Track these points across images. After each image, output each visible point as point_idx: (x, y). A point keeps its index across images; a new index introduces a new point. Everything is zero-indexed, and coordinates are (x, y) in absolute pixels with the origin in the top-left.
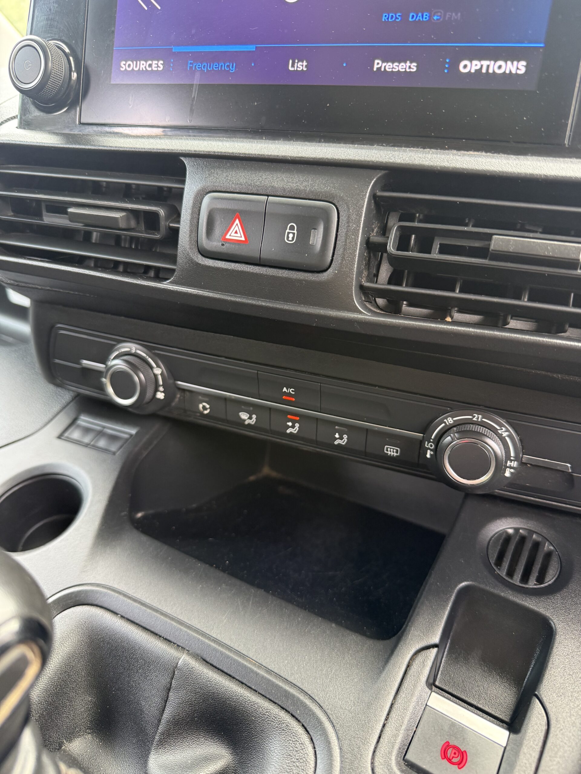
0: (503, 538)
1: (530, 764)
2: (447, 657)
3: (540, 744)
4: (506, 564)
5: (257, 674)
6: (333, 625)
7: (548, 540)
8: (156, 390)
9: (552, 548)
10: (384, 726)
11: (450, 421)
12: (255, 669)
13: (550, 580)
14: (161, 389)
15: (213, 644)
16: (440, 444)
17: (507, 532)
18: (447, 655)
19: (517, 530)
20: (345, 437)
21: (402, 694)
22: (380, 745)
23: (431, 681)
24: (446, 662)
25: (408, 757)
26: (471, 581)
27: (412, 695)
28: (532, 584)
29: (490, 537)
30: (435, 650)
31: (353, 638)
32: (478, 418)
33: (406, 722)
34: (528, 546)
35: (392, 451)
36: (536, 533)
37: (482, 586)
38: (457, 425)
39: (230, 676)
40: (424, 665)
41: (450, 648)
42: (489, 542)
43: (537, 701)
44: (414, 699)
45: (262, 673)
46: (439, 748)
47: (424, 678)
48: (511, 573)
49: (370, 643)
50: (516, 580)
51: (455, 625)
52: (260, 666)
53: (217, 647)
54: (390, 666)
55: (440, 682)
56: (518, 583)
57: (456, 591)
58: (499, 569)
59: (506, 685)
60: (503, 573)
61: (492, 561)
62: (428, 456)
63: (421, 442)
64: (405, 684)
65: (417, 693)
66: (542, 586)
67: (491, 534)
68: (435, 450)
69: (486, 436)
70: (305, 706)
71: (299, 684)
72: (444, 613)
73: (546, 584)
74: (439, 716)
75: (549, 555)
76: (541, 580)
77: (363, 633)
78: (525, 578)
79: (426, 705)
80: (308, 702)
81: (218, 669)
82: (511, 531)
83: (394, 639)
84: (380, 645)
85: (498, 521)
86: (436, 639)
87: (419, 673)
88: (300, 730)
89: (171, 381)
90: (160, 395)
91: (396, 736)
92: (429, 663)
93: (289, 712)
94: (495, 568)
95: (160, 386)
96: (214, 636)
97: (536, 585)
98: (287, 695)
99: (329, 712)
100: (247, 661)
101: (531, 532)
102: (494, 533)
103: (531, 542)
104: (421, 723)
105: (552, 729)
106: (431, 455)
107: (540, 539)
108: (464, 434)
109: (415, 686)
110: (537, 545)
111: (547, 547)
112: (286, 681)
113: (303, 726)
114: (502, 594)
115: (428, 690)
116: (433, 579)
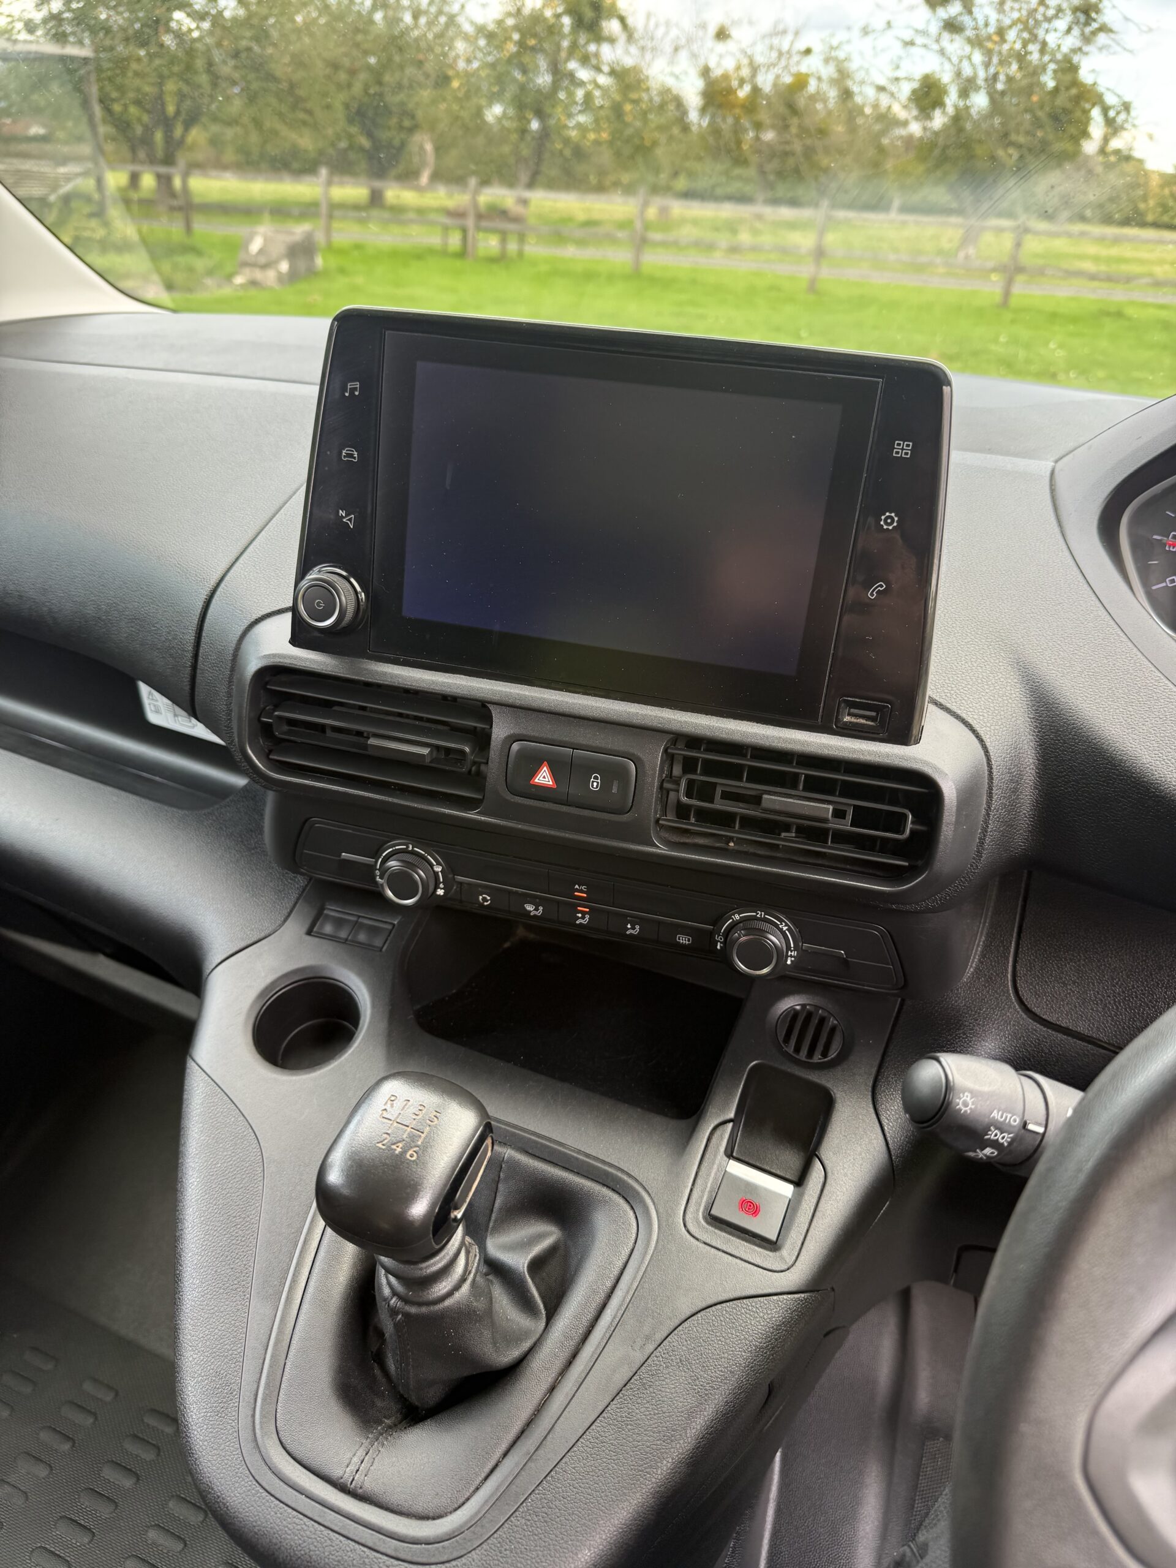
0: (791, 1015)
1: (810, 1208)
2: (742, 1131)
3: (818, 1192)
4: (793, 1042)
5: (577, 1159)
6: (639, 1110)
7: (833, 1015)
8: (436, 887)
9: (835, 1022)
10: (691, 1190)
11: (737, 917)
12: (575, 1155)
13: (832, 1055)
14: (442, 886)
15: (533, 1138)
16: (729, 938)
17: (795, 1009)
18: (743, 1128)
19: (803, 1006)
20: (637, 927)
21: (705, 1164)
22: (689, 1205)
23: (729, 1153)
24: (742, 1135)
25: (713, 1212)
26: (761, 1059)
27: (713, 1164)
28: (817, 1058)
29: (777, 1018)
30: (730, 1125)
31: (658, 1120)
32: (761, 915)
33: (709, 1185)
34: (815, 1021)
35: (683, 940)
36: (822, 1008)
37: (771, 1064)
38: (743, 920)
39: (553, 1163)
40: (722, 1138)
41: (744, 1124)
42: (777, 1022)
43: (817, 1159)
44: (715, 1166)
45: (581, 1157)
46: (737, 1204)
47: (722, 1149)
48: (797, 1050)
49: (673, 1123)
50: (803, 1055)
51: (749, 1101)
52: (579, 1152)
53: (537, 1139)
54: (693, 1140)
55: (737, 1153)
56: (804, 1059)
57: (748, 1070)
58: (786, 1046)
59: (795, 1150)
60: (790, 1050)
61: (781, 1039)
62: (719, 947)
63: (711, 934)
64: (707, 1156)
65: (717, 1162)
66: (826, 1059)
67: (780, 1012)
68: (725, 943)
69: (768, 932)
70: (624, 1182)
71: (616, 1164)
72: (738, 1091)
73: (829, 1058)
74: (736, 1180)
75: (833, 1030)
76: (825, 1054)
77: (666, 1115)
78: (811, 1053)
79: (726, 1171)
80: (625, 1178)
81: (541, 1158)
82: (798, 1008)
83: (694, 1117)
84: (683, 1124)
85: (786, 999)
86: (732, 1115)
87: (718, 1145)
88: (621, 1201)
89: (451, 876)
90: (440, 892)
91: (701, 1197)
92: (727, 1136)
93: (610, 1188)
94: (783, 1045)
95: (441, 883)
96: (532, 1129)
97: (820, 1059)
98: (607, 1173)
99: (644, 1184)
100: (566, 1148)
101: (817, 1007)
102: (782, 1011)
103: (818, 1017)
104: (722, 1186)
105: (828, 1181)
106: (721, 946)
107: (826, 1014)
108: (749, 931)
109: (715, 1156)
110: (822, 1021)
111: (832, 1021)
112: (604, 1162)
113: (623, 1197)
114: (789, 1070)
115: (726, 1158)
116: (726, 1061)
